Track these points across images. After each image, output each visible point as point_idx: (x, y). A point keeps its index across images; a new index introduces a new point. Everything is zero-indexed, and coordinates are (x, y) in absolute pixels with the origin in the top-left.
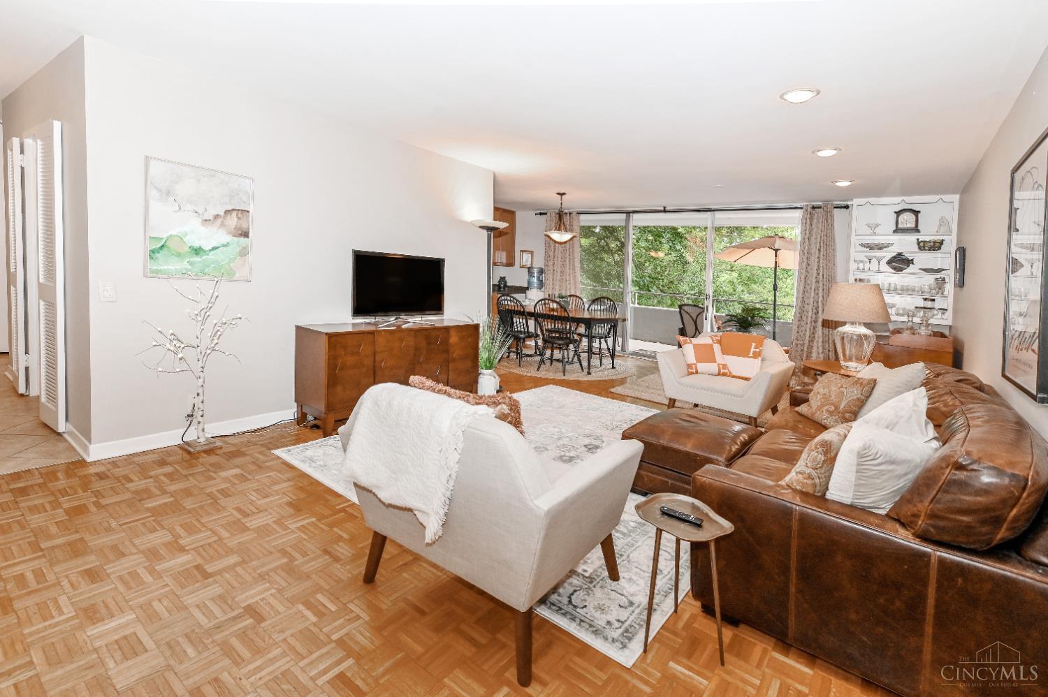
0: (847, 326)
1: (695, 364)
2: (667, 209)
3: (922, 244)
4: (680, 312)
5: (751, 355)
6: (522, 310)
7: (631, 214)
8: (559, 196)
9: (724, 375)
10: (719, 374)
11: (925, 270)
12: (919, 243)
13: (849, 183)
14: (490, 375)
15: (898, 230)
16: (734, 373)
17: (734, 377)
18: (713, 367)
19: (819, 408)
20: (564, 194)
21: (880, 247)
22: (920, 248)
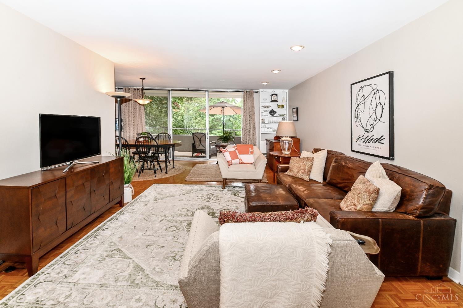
0: (284, 137)
1: (231, 161)
2: (189, 89)
3: (279, 106)
4: (193, 136)
5: (250, 153)
6: (126, 143)
7: (170, 91)
8: (142, 80)
9: (241, 163)
10: (239, 163)
11: (280, 115)
12: (278, 106)
13: (267, 83)
14: (128, 187)
15: (272, 101)
16: (245, 162)
17: (245, 163)
18: (237, 161)
19: (298, 172)
20: (144, 79)
21: (268, 107)
22: (278, 108)
